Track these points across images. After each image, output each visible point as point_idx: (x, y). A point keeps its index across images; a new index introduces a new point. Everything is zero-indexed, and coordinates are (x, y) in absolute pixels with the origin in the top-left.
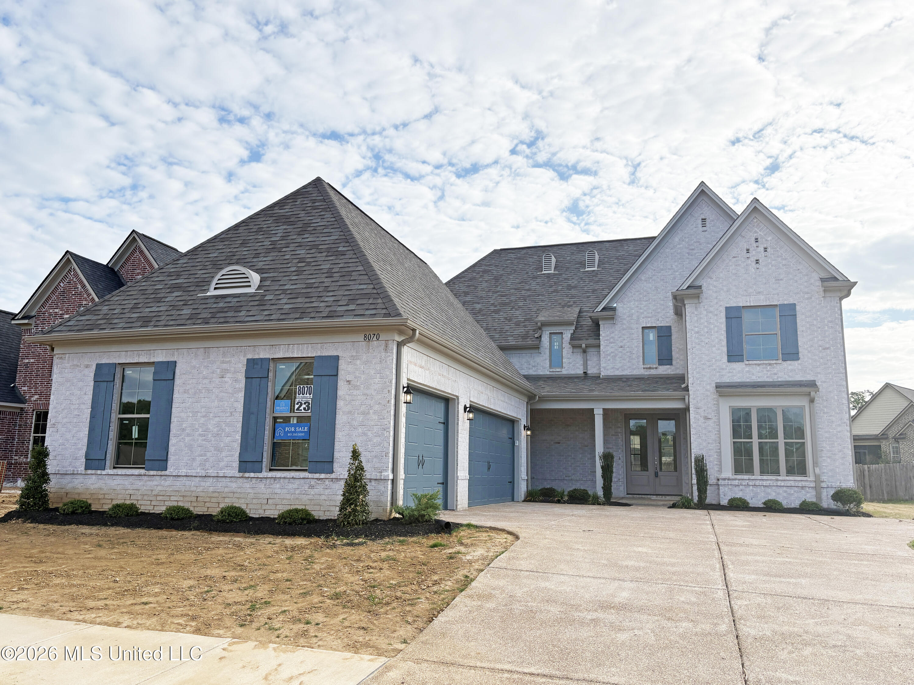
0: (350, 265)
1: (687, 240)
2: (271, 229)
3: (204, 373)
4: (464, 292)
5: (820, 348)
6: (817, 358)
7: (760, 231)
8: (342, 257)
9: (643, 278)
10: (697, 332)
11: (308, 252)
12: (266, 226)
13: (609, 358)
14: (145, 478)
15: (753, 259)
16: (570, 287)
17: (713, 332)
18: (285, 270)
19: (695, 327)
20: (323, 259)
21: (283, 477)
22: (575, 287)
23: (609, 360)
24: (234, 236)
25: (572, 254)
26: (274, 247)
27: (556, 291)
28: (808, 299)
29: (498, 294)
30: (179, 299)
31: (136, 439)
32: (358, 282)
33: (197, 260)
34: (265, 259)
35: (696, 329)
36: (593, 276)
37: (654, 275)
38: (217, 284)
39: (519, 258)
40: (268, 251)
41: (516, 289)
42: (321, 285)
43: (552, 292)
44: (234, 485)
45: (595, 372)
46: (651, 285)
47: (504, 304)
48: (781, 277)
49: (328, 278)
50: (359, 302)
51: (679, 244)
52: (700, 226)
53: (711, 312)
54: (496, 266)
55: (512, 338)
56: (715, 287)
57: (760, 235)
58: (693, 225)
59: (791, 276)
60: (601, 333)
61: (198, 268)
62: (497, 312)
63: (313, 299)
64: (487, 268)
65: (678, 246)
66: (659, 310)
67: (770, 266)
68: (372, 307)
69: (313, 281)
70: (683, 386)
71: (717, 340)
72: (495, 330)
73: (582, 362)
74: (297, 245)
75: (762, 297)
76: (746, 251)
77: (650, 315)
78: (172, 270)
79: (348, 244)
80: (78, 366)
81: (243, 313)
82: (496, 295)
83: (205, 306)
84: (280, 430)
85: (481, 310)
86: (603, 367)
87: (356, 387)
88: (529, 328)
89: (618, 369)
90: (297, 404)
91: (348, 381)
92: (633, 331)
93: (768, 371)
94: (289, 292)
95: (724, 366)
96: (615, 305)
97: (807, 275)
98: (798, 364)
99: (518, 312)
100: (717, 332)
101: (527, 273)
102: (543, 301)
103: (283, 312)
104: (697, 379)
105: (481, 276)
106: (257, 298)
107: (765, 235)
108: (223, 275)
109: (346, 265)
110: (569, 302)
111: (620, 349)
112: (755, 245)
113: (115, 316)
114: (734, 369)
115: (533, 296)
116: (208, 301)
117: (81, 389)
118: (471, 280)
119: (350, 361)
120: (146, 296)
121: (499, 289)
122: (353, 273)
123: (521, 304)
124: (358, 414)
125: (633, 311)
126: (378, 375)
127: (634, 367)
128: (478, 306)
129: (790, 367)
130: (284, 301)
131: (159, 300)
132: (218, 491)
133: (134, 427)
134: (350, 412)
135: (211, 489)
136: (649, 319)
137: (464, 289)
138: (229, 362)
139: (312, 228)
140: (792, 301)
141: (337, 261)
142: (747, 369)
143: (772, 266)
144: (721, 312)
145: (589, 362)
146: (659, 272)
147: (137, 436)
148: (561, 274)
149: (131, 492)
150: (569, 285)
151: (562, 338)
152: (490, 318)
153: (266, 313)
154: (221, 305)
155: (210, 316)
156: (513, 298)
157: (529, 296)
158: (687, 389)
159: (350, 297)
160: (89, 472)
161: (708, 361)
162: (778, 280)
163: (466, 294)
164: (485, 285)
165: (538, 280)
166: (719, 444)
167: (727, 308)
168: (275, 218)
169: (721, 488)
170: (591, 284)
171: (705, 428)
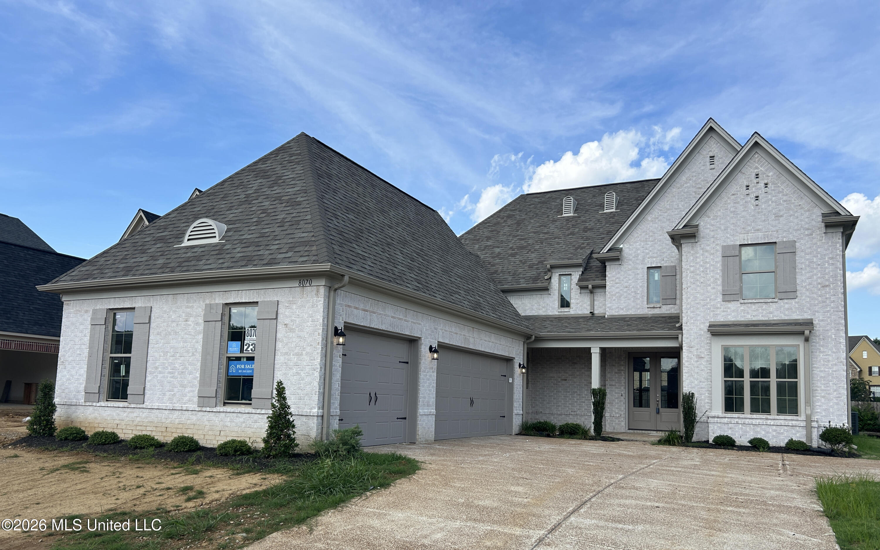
0: (302, 214)
1: (694, 179)
2: (250, 183)
3: (173, 317)
4: (486, 237)
5: (819, 286)
6: (815, 296)
7: (761, 166)
8: (298, 207)
9: (650, 219)
10: (692, 272)
11: (272, 203)
12: (247, 180)
13: (614, 298)
14: (129, 410)
15: (753, 196)
16: (586, 230)
17: (708, 271)
18: (248, 221)
19: (691, 266)
20: (281, 209)
21: (232, 411)
22: (591, 229)
23: (614, 300)
24: (219, 190)
25: (594, 196)
26: (248, 200)
27: (572, 234)
28: (808, 235)
29: (518, 238)
30: (159, 250)
31: (123, 376)
32: (302, 230)
33: (184, 214)
34: (236, 211)
35: (692, 269)
36: (611, 217)
37: (661, 215)
38: (190, 236)
39: (544, 203)
40: (241, 204)
41: (535, 233)
42: (272, 234)
43: (568, 235)
44: (194, 418)
45: (602, 312)
46: (657, 226)
47: (522, 248)
48: (781, 213)
49: (279, 228)
50: (297, 249)
51: (686, 183)
52: (708, 164)
53: (707, 251)
54: (520, 211)
55: (524, 280)
56: (712, 225)
57: (761, 170)
58: (701, 163)
59: (791, 212)
60: (607, 273)
61: (183, 221)
62: (513, 255)
63: (261, 248)
64: (511, 213)
65: (685, 185)
66: (665, 250)
67: (770, 202)
68: (306, 254)
69: (267, 230)
70: (677, 325)
71: (712, 279)
72: (509, 272)
73: (589, 303)
74: (265, 197)
75: (760, 234)
76: (745, 188)
77: (656, 255)
78: (162, 224)
79: (305, 195)
80: (79, 311)
81: (201, 263)
82: (515, 239)
83: (176, 256)
84: (233, 367)
85: (499, 254)
86: (608, 307)
87: (292, 330)
88: (541, 270)
89: (622, 309)
90: (246, 345)
91: (286, 324)
92: (639, 272)
93: (763, 310)
94: (245, 241)
95: (719, 305)
96: (621, 246)
97: (809, 211)
98: (795, 302)
99: (533, 255)
100: (713, 271)
101: (548, 216)
102: (558, 243)
103: (234, 260)
104: (691, 318)
105: (505, 221)
106: (218, 248)
107: (766, 170)
108: (195, 227)
109: (298, 215)
110: (583, 244)
111: (625, 290)
112: (755, 181)
113: (107, 267)
114: (729, 308)
115: (551, 238)
116: (180, 252)
117: (81, 332)
118: (495, 224)
119: (287, 305)
120: (135, 248)
121: (519, 233)
122: (302, 222)
123: (537, 247)
124: (293, 355)
125: (639, 251)
126: (310, 319)
127: (638, 306)
128: (497, 250)
129: (787, 306)
130: (238, 250)
131: (144, 252)
132: (182, 422)
133: (122, 366)
134: (286, 354)
135: (177, 421)
136: (654, 259)
137: (487, 234)
138: (192, 307)
139: (282, 181)
140: (791, 238)
141: (291, 211)
142: (742, 308)
143: (772, 202)
144: (717, 251)
145: (595, 303)
146: (666, 212)
147: (124, 374)
148: (579, 217)
149: (118, 422)
150: (586, 228)
151: (571, 280)
152: (506, 261)
153: (221, 261)
154: (189, 255)
155: (177, 265)
156: (530, 242)
157: (546, 239)
158: (680, 328)
159: (291, 245)
160: (87, 404)
161: (703, 300)
162: (778, 217)
163: (488, 238)
164: (507, 229)
165: (557, 223)
166: (710, 383)
167: (724, 247)
168: (255, 173)
169: (710, 425)
170: (606, 226)
171: (698, 367)
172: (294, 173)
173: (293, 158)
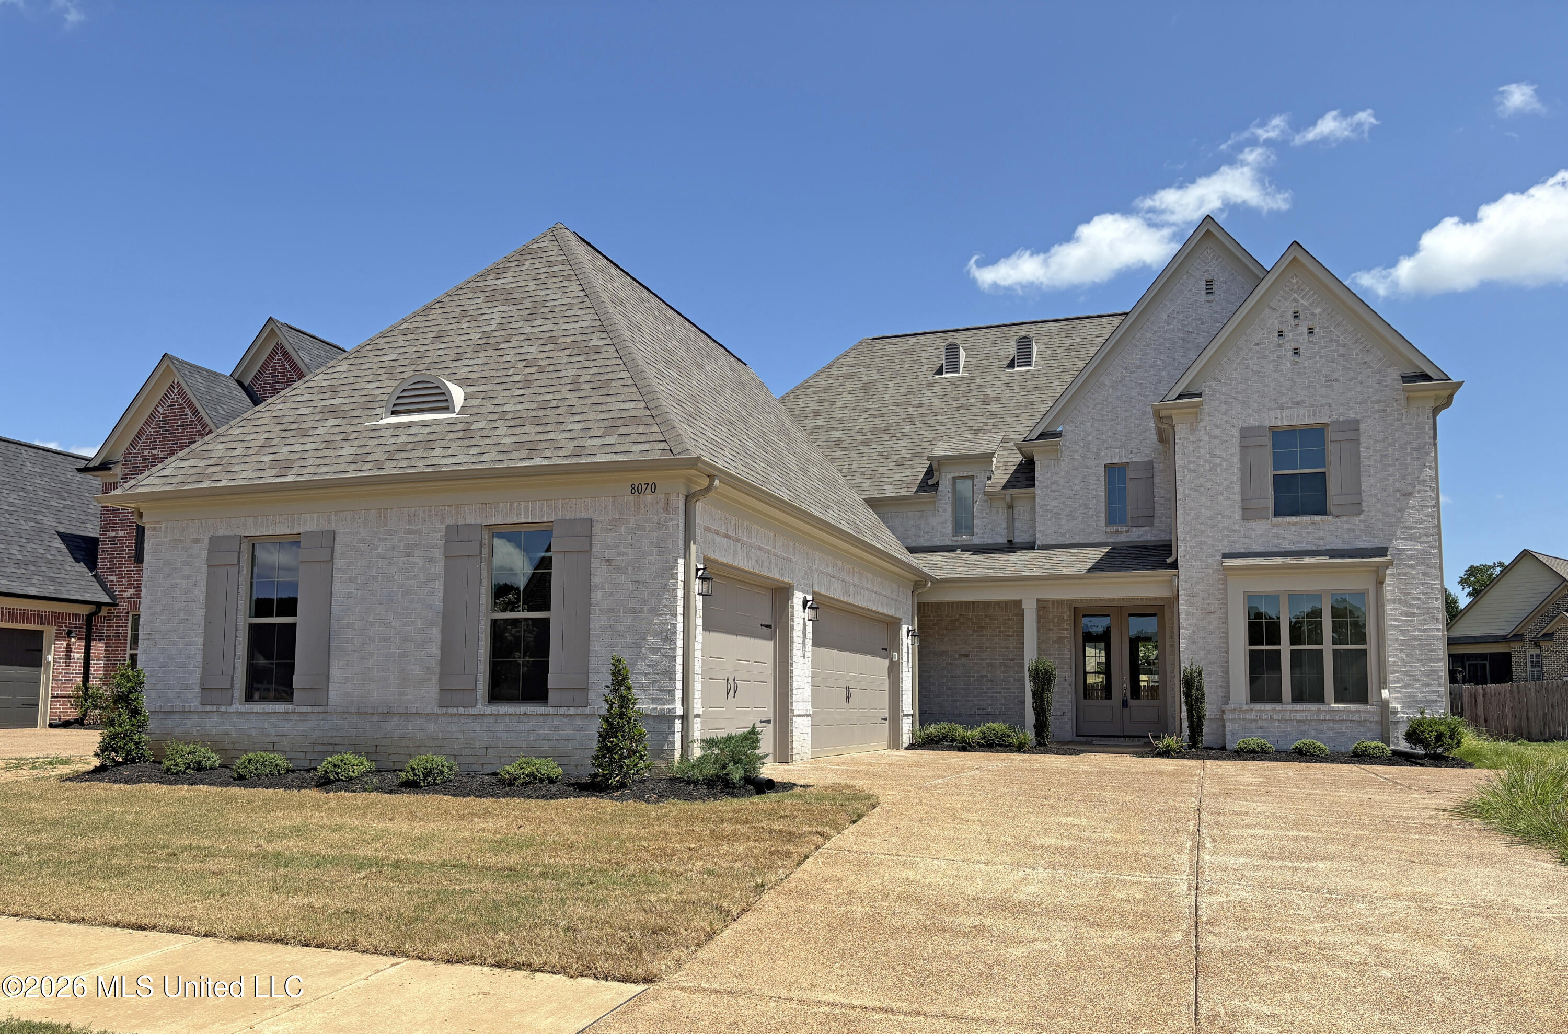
0: (609, 369)
1: (1181, 316)
2: (483, 311)
3: (380, 550)
4: (813, 411)
5: (1398, 494)
6: (1391, 510)
7: (1302, 298)
8: (596, 357)
9: (1107, 382)
10: (1195, 472)
11: (542, 349)
12: (474, 307)
13: (1049, 516)
14: (295, 717)
15: (1290, 346)
16: (987, 400)
17: (1219, 470)
18: (503, 380)
19: (1189, 462)
20: (565, 360)
21: (508, 712)
22: (997, 399)
23: (1050, 519)
24: (423, 324)
25: (993, 343)
26: (486, 343)
27: (965, 407)
28: (1379, 411)
29: (868, 413)
30: (336, 430)
32: (621, 398)
33: (365, 367)
34: (472, 362)
35: (1192, 466)
36: (1028, 380)
37: (1126, 377)
38: (395, 405)
39: (906, 352)
40: (478, 349)
41: (898, 405)
42: (560, 403)
43: (958, 409)
44: (433, 727)
45: (1027, 540)
46: (1119, 393)
47: (880, 430)
48: (1336, 376)
49: (573, 392)
50: (622, 431)
51: (1168, 324)
52: (1203, 292)
53: (1216, 437)
54: (866, 366)
55: (891, 487)
56: (1224, 394)
57: (1302, 304)
58: (1191, 290)
59: (1352, 374)
60: (1037, 475)
61: (366, 379)
62: (866, 443)
63: (548, 428)
64: (851, 370)
65: (1166, 327)
66: (1133, 436)
67: (1318, 357)
68: (644, 438)
69: (549, 397)
70: (1169, 560)
71: (1225, 484)
72: (863, 473)
73: (1005, 525)
74: (523, 337)
75: (1302, 411)
76: (1276, 334)
77: (1118, 444)
78: (325, 383)
79: (605, 335)
80: (180, 540)
81: (437, 452)
82: (865, 415)
83: (376, 442)
85: (840, 441)
86: (1040, 532)
87: (620, 570)
88: (918, 470)
89: (1064, 535)
91: (608, 560)
92: (1090, 471)
93: (1309, 533)
94: (510, 416)
95: (1237, 526)
96: (1060, 429)
97: (1379, 371)
98: (1360, 521)
99: (902, 444)
100: (1226, 469)
101: (918, 377)
102: (942, 424)
103: (500, 448)
104: (1192, 548)
105: (842, 384)
106: (458, 427)
107: (1311, 304)
108: (404, 390)
109: (602, 370)
110: (986, 424)
111: (1068, 502)
112: (1293, 322)
113: (237, 460)
114: (1253, 530)
115: (928, 415)
116: (381, 433)
117: (188, 578)
118: (825, 390)
119: (610, 527)
120: (284, 427)
121: (870, 405)
122: (614, 383)
123: (906, 429)
124: (625, 612)
125: (1090, 438)
126: (655, 550)
127: (1091, 530)
128: (836, 435)
129: (1346, 527)
130: (502, 431)
131: (303, 434)
132: (408, 736)
134: (611, 611)
135: (397, 734)
136: (1117, 451)
137: (812, 406)
138: (419, 531)
139: (548, 309)
140: (1352, 415)
141: (587, 364)
142: (1274, 531)
143: (1321, 357)
144: (1233, 436)
145: (1016, 524)
146: (1134, 372)
148: (973, 378)
149: (274, 739)
150: (987, 397)
151: (973, 485)
152: (854, 454)
153: (474, 451)
154: (402, 439)
155: (385, 456)
156: (894, 420)
157: (921, 415)
158: (1174, 565)
159: (607, 424)
160: (208, 708)
161: (1211, 518)
162: (1330, 381)
163: (816, 414)
164: (847, 398)
165: (935, 389)
166: (1225, 654)
167: (1242, 430)
168: (487, 294)
169: (1227, 724)
170: (1022, 394)
171: (1204, 629)
172: (567, 295)
173: (555, 269)
